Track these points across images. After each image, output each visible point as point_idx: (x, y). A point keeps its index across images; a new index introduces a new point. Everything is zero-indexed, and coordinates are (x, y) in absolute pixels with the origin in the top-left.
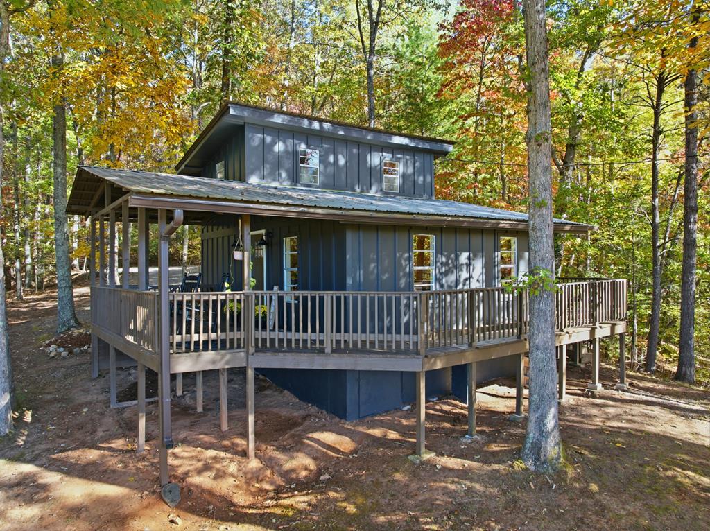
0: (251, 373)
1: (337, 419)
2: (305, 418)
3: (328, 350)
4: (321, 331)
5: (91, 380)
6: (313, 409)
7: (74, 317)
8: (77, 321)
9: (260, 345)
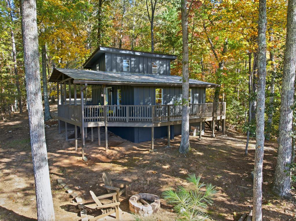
0: (106, 128)
1: (132, 143)
2: (123, 143)
3: (127, 121)
4: (125, 116)
5: (59, 134)
6: (125, 140)
7: (50, 115)
8: (51, 117)
9: (109, 120)
